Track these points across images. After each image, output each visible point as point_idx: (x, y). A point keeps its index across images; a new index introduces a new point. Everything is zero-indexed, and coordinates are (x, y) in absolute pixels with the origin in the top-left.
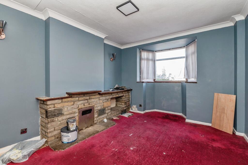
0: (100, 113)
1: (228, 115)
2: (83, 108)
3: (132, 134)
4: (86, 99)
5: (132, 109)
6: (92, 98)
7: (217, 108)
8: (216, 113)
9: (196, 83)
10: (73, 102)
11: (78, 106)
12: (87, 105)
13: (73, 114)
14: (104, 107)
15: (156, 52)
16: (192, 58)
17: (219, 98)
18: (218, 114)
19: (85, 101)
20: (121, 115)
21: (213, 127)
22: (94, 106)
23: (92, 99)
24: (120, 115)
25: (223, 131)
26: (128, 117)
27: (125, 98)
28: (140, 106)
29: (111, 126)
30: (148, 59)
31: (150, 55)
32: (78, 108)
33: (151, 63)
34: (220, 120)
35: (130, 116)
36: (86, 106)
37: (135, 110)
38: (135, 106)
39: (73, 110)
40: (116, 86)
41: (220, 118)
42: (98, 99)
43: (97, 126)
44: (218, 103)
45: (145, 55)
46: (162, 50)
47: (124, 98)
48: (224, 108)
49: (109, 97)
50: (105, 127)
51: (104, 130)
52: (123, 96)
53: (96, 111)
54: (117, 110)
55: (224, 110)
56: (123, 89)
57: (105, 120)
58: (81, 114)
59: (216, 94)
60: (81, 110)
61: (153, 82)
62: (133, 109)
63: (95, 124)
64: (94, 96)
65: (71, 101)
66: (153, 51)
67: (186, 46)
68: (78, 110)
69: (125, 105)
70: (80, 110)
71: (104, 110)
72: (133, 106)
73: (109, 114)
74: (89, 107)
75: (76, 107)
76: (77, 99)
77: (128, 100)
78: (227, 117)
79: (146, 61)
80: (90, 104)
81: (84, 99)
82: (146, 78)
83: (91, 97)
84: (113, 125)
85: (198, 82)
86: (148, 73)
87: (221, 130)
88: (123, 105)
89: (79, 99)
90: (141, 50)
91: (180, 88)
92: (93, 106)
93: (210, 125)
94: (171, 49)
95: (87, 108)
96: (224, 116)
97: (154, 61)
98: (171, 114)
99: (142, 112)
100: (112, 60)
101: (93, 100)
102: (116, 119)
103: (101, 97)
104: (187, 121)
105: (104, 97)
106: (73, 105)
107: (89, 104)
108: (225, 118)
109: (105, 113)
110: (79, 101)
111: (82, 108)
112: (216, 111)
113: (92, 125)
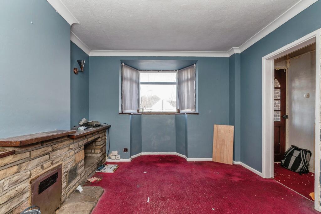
0: (70, 178)
1: (228, 146)
2: (41, 175)
3: (149, 198)
4: (46, 152)
5: (110, 158)
6: (58, 148)
7: (217, 141)
8: (217, 145)
9: (198, 114)
10: (17, 165)
11: (29, 173)
12: (49, 167)
13: (16, 200)
14: (76, 162)
15: (140, 72)
16: (187, 85)
17: (218, 130)
18: (218, 147)
19: (45, 157)
20: (98, 171)
21: (214, 161)
22: (61, 164)
23: (57, 150)
24: (96, 171)
25: (224, 163)
26: (113, 172)
27: (101, 140)
28: (125, 151)
29: (100, 197)
30: (131, 80)
31: (134, 74)
32: (30, 179)
33: (134, 86)
34: (221, 152)
35: (115, 169)
36: (46, 169)
37: (117, 159)
38: (116, 153)
39: (17, 189)
40: (83, 120)
41: (221, 150)
42: (67, 149)
43: (69, 207)
44: (218, 135)
45: (128, 73)
46: (149, 70)
47: (99, 141)
48: (224, 140)
49: (82, 142)
50: (93, 203)
51: (93, 209)
52: (99, 138)
53: (65, 175)
54: (92, 163)
55: (224, 142)
56: (99, 126)
57: (80, 189)
58: (37, 192)
59: (215, 126)
60: (36, 181)
61: (137, 113)
62: (113, 157)
63: (63, 202)
64: (61, 144)
65: (12, 164)
66: (137, 69)
67: (179, 70)
68: (31, 183)
69: (101, 153)
70: (34, 182)
71: (76, 169)
72: (112, 152)
73: (83, 174)
74: (52, 170)
75: (26, 177)
76: (28, 154)
77: (104, 145)
78: (227, 149)
79: (129, 83)
80: (54, 163)
81: (42, 153)
82: (129, 108)
83: (55, 146)
84: (102, 194)
85: (199, 113)
86: (131, 100)
87: (222, 162)
88: (97, 153)
89: (30, 154)
90: (123, 64)
91: (173, 121)
92: (59, 166)
93: (210, 159)
94: (160, 71)
95: (49, 173)
96: (224, 148)
97: (138, 84)
98: (164, 155)
99: (129, 160)
100: (76, 72)
101: (58, 153)
102: (95, 181)
103: (72, 144)
104: (189, 160)
105: (76, 143)
106: (17, 172)
107: (52, 163)
108: (225, 149)
109: (78, 175)
110: (31, 159)
111: (38, 177)
112: (217, 143)
113: (58, 208)
